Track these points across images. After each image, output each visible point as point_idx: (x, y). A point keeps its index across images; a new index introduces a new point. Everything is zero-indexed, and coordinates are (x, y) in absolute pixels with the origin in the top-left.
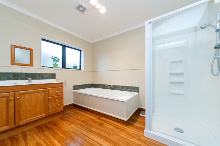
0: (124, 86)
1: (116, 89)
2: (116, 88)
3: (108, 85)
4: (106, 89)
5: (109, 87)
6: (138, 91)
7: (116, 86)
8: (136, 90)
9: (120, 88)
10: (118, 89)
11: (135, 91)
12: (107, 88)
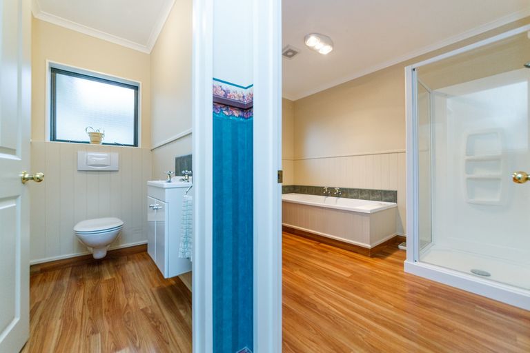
0: (365, 190)
1: (347, 197)
2: (345, 193)
3: (329, 188)
4: (323, 195)
5: (330, 192)
6: (395, 200)
7: (346, 189)
8: (391, 197)
9: (355, 195)
10: (350, 196)
11: (388, 199)
12: (327, 195)
